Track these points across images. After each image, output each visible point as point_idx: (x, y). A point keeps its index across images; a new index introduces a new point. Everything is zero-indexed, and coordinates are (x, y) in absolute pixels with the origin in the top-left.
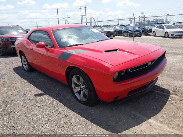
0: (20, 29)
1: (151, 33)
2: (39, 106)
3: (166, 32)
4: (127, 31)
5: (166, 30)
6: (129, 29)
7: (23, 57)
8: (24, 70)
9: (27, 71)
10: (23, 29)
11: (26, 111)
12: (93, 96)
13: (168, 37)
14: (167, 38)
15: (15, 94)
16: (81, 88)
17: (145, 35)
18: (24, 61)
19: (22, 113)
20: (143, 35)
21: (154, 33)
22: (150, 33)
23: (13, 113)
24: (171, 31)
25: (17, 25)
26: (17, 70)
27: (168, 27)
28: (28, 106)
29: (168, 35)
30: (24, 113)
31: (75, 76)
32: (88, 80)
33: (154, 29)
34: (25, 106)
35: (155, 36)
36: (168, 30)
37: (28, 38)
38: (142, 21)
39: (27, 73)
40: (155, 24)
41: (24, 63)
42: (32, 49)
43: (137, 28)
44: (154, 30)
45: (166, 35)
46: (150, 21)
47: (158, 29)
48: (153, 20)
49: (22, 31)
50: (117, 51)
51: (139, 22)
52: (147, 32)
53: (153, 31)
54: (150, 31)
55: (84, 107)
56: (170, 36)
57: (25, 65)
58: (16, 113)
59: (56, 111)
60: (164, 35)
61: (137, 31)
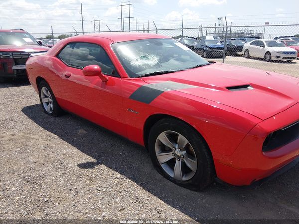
0: (26, 37)
1: (241, 53)
2: (99, 189)
3: (267, 52)
4: (202, 47)
5: (268, 49)
6: (207, 44)
7: (44, 89)
8: (46, 112)
9: (52, 115)
10: (32, 38)
11: (77, 201)
12: (209, 173)
13: (270, 61)
14: (268, 61)
15: (41, 161)
16: (175, 154)
17: (230, 56)
18: (46, 96)
19: (68, 203)
20: (228, 55)
21: (246, 53)
22: (239, 53)
23: (50, 204)
24: (275, 50)
25: (22, 30)
26: (30, 112)
27: (271, 44)
28: (76, 188)
29: (270, 57)
30: (74, 205)
31: (166, 133)
32: (201, 142)
33: (247, 45)
34: (71, 190)
35: (248, 57)
36: (270, 49)
37: (57, 55)
38: (220, 32)
39: (52, 119)
40: (246, 38)
41: (45, 100)
42: (68, 76)
43: (219, 44)
44: (247, 48)
45: (267, 58)
46: (233, 32)
47: (255, 46)
48: (236, 30)
49: (32, 41)
50: (249, 87)
51: (215, 34)
52: (234, 51)
53: (244, 49)
54: (240, 48)
55: (184, 191)
56: (273, 58)
57: (48, 103)
58: (57, 204)
59: (135, 201)
60: (263, 57)
61: (219, 48)
